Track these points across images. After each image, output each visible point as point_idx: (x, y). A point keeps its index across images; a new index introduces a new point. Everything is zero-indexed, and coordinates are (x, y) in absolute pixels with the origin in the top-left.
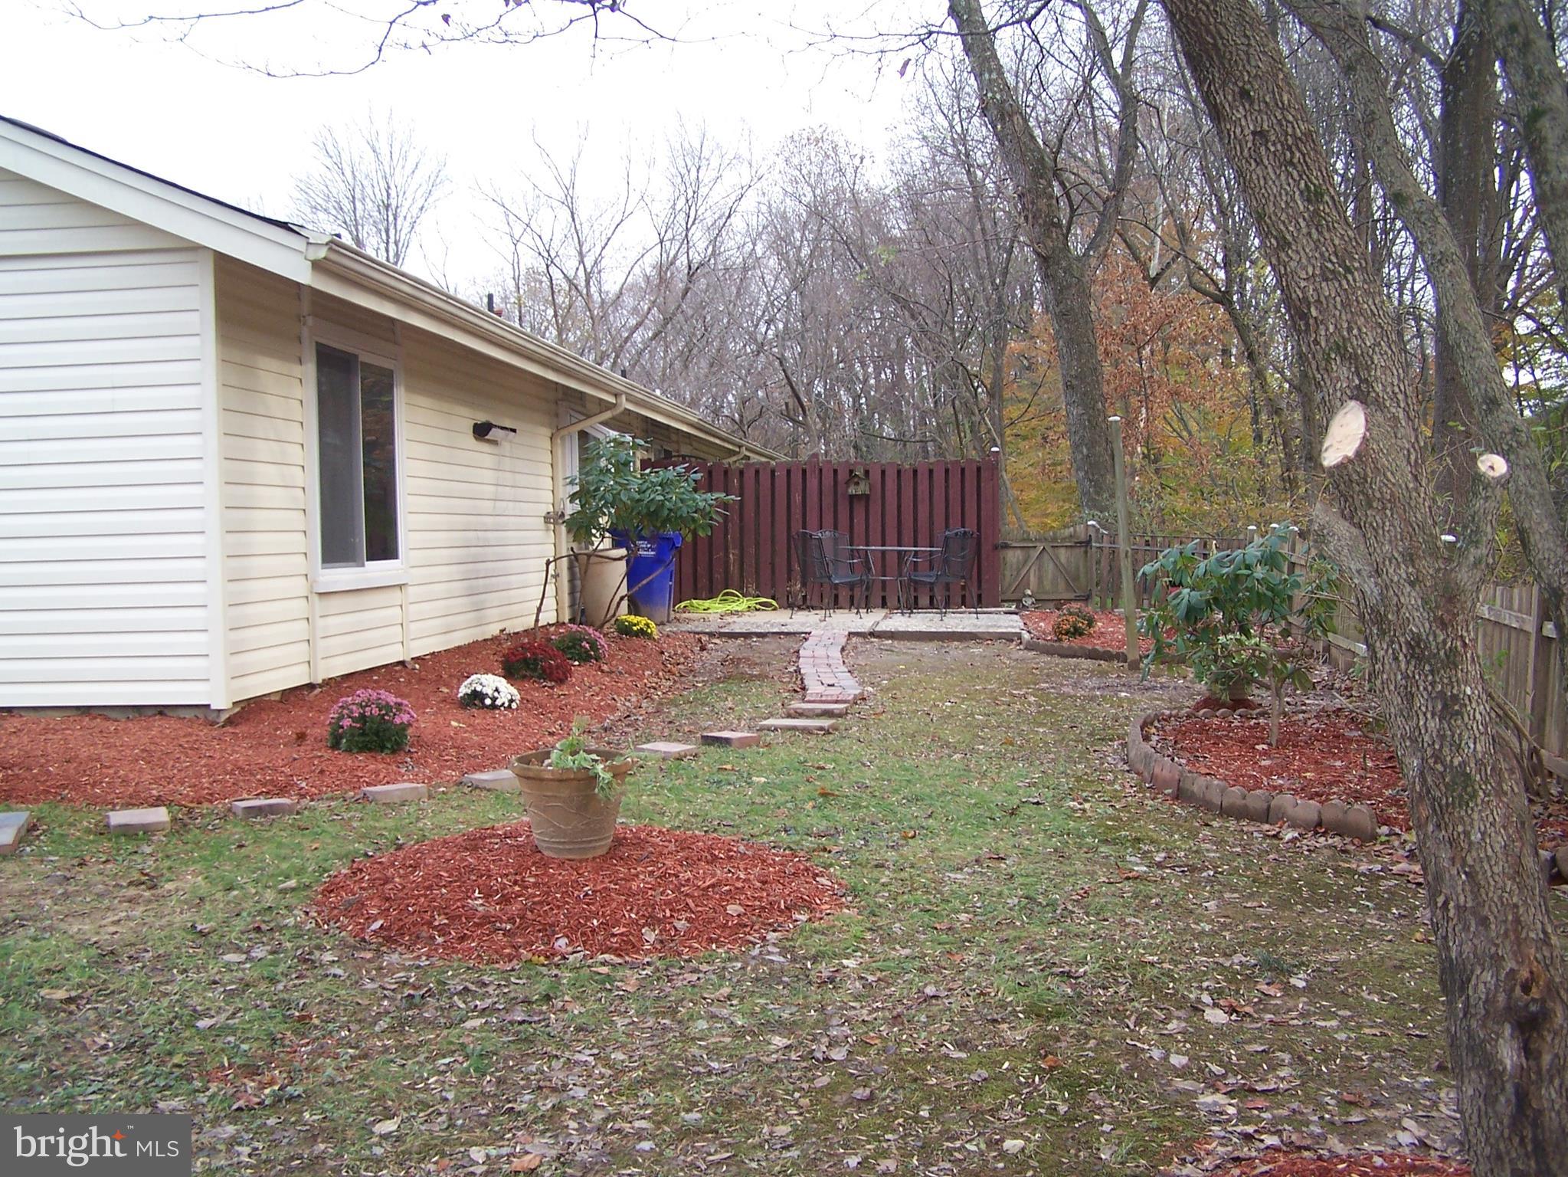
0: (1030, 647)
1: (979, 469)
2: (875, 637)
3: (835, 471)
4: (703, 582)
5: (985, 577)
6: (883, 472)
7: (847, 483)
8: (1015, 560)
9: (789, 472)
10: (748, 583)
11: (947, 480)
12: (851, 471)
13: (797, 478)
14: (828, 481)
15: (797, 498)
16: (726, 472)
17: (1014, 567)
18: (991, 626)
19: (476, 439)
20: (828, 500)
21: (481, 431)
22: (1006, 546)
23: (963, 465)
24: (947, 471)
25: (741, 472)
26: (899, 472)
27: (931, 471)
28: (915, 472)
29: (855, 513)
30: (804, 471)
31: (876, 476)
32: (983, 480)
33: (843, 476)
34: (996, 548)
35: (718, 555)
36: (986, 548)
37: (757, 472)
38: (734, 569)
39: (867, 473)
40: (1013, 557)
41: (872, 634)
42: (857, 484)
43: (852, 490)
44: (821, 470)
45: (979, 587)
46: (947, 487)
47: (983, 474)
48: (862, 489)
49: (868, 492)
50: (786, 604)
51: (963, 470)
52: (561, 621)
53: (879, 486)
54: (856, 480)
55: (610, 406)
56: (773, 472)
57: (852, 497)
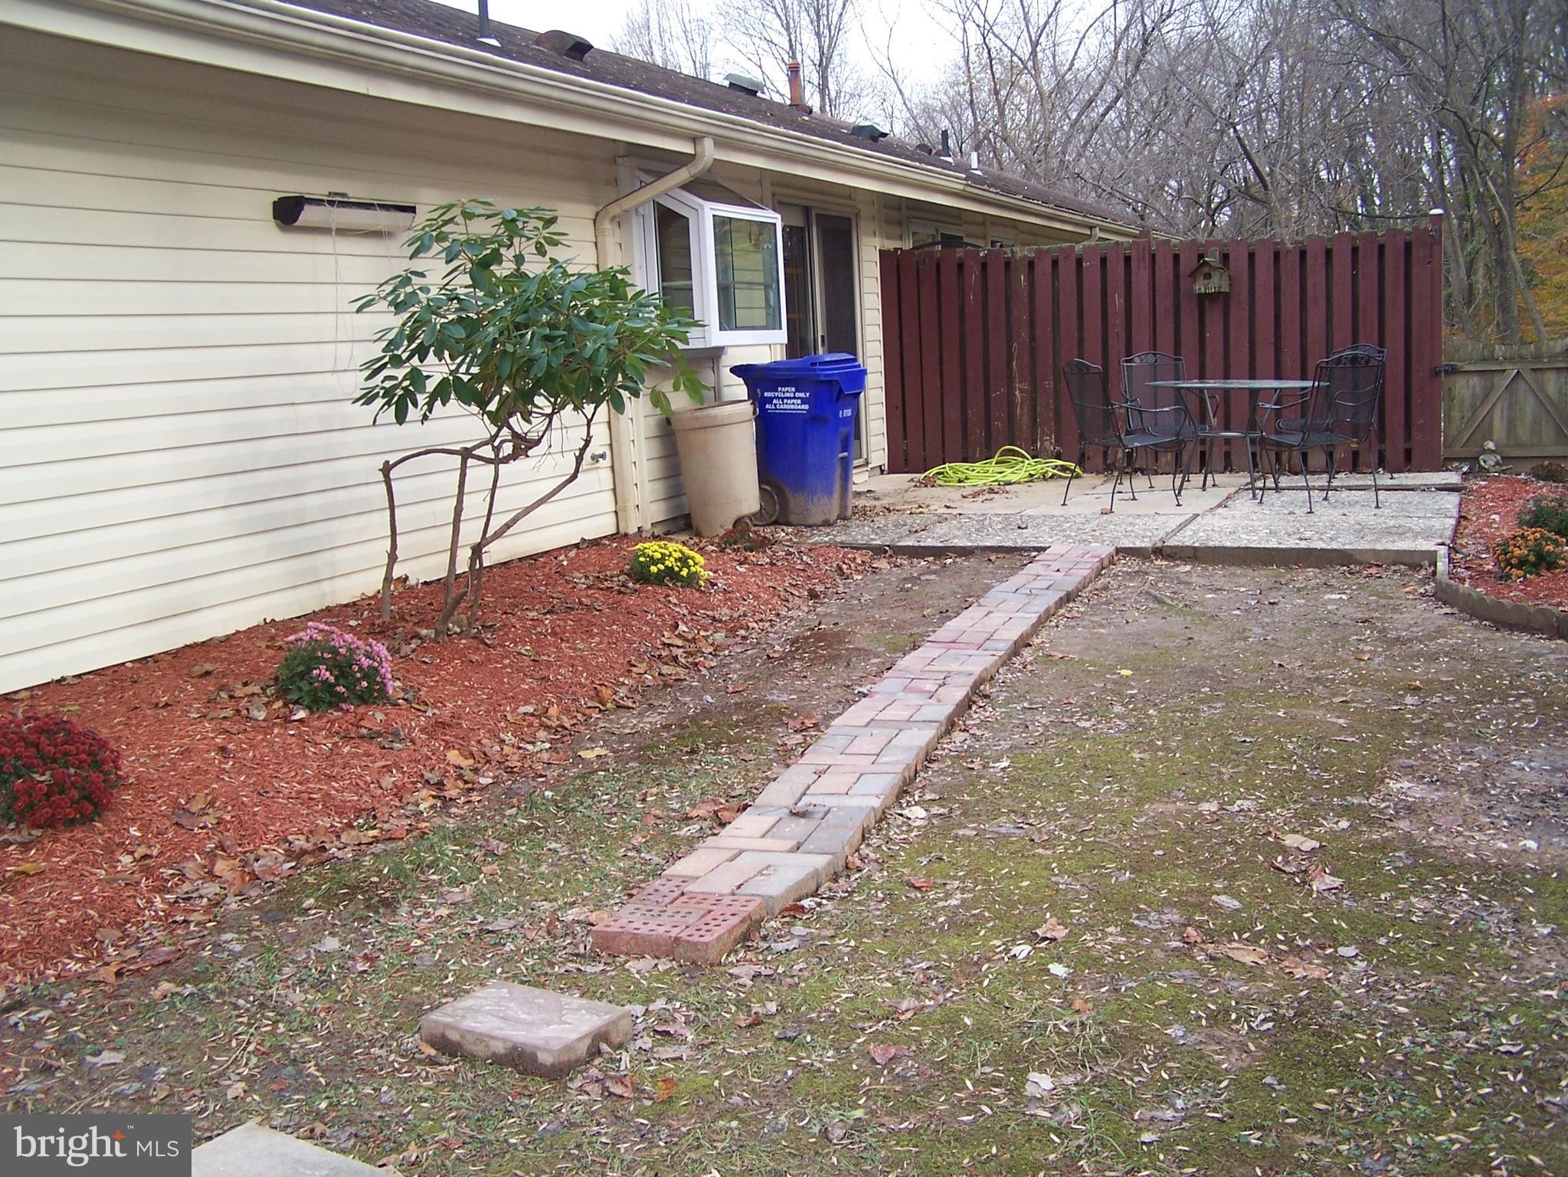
0: (1443, 596)
1: (1408, 247)
2: (1164, 558)
3: (1176, 257)
4: (977, 432)
5: (1418, 421)
6: (1251, 256)
7: (1193, 275)
8: (1467, 394)
9: (1104, 260)
10: (1043, 433)
11: (1355, 265)
12: (1201, 256)
13: (1116, 271)
14: (1165, 272)
15: (1117, 301)
16: (1008, 264)
17: (1467, 403)
18: (1388, 532)
19: (281, 229)
20: (1165, 303)
21: (287, 212)
22: (1453, 371)
23: (1381, 241)
24: (1355, 250)
25: (1031, 264)
26: (1277, 255)
27: (1329, 253)
28: (1303, 254)
29: (1207, 322)
30: (1128, 260)
31: (1239, 263)
32: (1414, 262)
33: (1187, 264)
34: (1436, 374)
35: (998, 392)
36: (1419, 373)
37: (1055, 263)
38: (1022, 413)
39: (1225, 257)
40: (1464, 388)
41: (1159, 552)
42: (1208, 276)
43: (1200, 287)
44: (1153, 256)
45: (1408, 437)
46: (1354, 278)
47: (1417, 254)
48: (1217, 283)
49: (1225, 289)
50: (1101, 466)
51: (1381, 248)
52: (622, 531)
53: (1245, 279)
54: (1206, 270)
55: (683, 160)
56: (1079, 262)
57: (1202, 298)
